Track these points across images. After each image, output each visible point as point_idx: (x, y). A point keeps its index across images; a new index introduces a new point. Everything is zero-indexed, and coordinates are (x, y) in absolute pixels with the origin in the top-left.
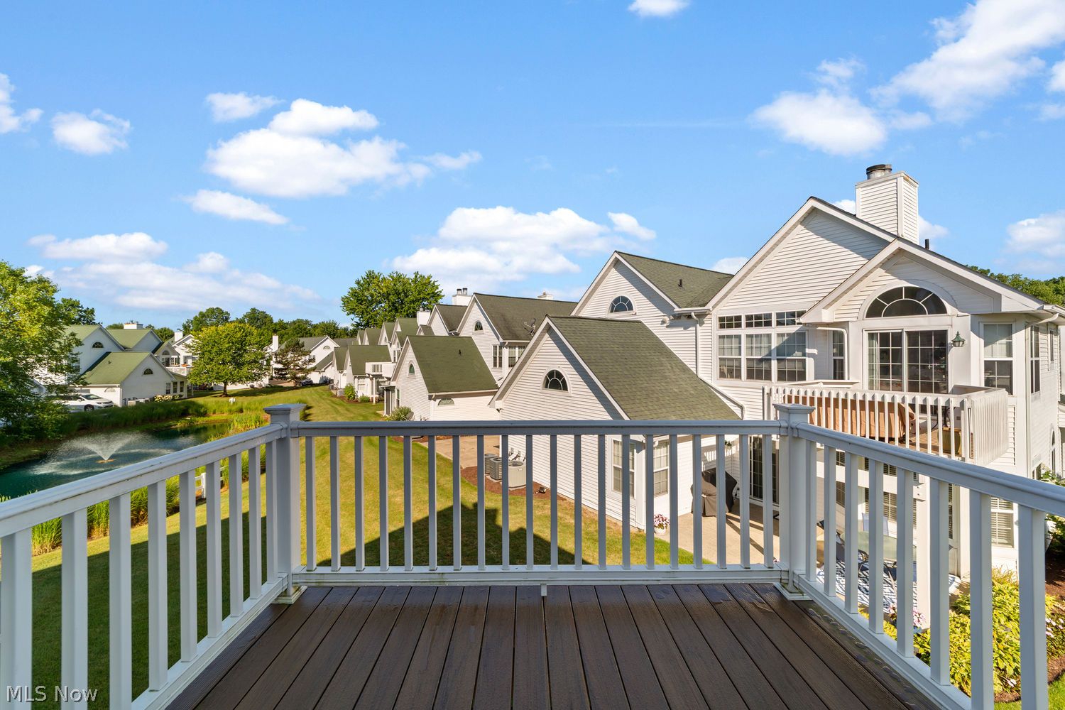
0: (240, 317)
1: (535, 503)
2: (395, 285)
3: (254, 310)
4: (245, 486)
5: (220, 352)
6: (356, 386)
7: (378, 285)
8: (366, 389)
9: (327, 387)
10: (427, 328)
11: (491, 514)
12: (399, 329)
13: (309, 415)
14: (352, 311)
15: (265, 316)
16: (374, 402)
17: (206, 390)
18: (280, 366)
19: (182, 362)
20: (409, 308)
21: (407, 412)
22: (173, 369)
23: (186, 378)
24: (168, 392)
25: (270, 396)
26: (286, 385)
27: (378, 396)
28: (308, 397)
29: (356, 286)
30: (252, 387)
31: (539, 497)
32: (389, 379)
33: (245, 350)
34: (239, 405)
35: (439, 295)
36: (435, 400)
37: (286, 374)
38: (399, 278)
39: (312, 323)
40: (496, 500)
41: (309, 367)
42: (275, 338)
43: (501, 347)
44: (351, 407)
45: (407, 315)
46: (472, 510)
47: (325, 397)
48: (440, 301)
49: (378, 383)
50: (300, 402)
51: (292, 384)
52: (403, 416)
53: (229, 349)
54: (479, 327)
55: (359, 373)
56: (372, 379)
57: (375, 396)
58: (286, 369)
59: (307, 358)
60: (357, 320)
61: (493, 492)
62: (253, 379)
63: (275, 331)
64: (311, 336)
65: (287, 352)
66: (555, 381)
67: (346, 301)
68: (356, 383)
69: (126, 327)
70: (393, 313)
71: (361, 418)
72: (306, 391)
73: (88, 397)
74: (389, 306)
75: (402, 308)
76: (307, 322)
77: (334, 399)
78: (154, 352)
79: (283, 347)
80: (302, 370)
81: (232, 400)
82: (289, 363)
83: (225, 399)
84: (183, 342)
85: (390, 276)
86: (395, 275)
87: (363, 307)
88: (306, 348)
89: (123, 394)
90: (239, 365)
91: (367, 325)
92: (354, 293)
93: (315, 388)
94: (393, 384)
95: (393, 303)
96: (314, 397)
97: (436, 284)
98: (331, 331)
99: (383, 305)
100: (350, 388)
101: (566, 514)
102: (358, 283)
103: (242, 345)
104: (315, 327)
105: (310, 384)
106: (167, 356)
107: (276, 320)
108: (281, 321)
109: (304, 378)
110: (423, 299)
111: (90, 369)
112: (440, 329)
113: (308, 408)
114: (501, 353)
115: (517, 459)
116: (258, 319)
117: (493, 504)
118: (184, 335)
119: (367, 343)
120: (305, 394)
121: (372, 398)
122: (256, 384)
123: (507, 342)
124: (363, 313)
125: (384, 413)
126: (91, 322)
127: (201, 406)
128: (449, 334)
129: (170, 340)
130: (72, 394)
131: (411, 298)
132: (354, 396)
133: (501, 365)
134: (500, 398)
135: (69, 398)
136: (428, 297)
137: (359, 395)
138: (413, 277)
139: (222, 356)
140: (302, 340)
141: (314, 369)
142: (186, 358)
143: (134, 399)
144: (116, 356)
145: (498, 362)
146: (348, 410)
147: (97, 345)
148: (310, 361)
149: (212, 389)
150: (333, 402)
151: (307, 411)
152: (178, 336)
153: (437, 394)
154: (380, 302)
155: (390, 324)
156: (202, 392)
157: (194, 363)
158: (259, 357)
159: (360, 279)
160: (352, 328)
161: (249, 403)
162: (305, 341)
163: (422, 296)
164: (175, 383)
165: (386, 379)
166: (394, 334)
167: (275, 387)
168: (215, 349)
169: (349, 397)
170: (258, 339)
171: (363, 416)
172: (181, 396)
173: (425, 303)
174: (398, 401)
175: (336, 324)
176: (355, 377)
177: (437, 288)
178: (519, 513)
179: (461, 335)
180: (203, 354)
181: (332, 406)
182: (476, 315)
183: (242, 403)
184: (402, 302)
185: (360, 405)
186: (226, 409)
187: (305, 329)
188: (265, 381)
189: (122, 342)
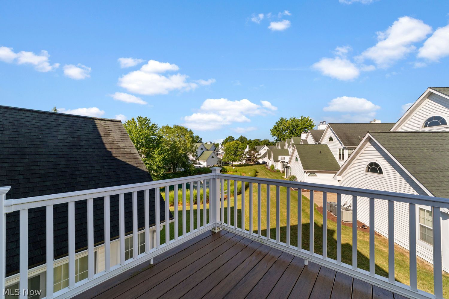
0: (237, 139)
1: (358, 232)
2: (292, 123)
3: (241, 136)
4: (233, 198)
5: (231, 151)
6: (275, 165)
7: (285, 124)
8: (279, 167)
9: (265, 165)
10: (305, 141)
11: (331, 232)
12: (293, 142)
13: (257, 175)
14: (275, 135)
15: (245, 138)
16: (282, 172)
17: (227, 164)
18: (249, 156)
19: (221, 154)
20: (299, 132)
21: (294, 178)
22: (219, 156)
23: (222, 159)
24: (217, 164)
25: (245, 167)
26: (250, 163)
27: (283, 170)
28: (257, 169)
29: (276, 125)
30: (240, 163)
31: (362, 230)
32: (287, 163)
33: (238, 151)
34: (236, 170)
35: (313, 126)
36: (307, 173)
37: (251, 159)
38: (294, 120)
39: (261, 140)
40: (334, 225)
41: (258, 157)
42: (248, 146)
43: (343, 149)
44: (273, 174)
45: (298, 135)
46: (320, 227)
47: (263, 169)
48: (313, 128)
49: (284, 165)
50: (254, 170)
51: (252, 163)
52: (292, 179)
53: (233, 150)
54: (331, 139)
55: (276, 160)
56: (281, 163)
57: (282, 170)
58: (251, 158)
59: (258, 153)
60: (276, 138)
61: (333, 221)
62: (240, 161)
63: (248, 144)
64: (260, 145)
65: (251, 151)
66: (374, 168)
67: (272, 131)
68: (275, 164)
69: (208, 143)
70: (291, 135)
71: (276, 178)
72: (257, 166)
73: (200, 164)
74: (290, 132)
75: (295, 133)
76: (259, 140)
77: (267, 170)
78: (214, 151)
79: (250, 149)
80: (256, 158)
81: (234, 167)
82: (252, 155)
83: (232, 167)
84: (221, 148)
85: (290, 119)
86: (292, 119)
87: (279, 133)
88: (257, 150)
89: (207, 163)
90: (236, 156)
91: (280, 140)
92: (275, 128)
93: (260, 165)
94: (289, 165)
95: (291, 130)
96: (259, 168)
97: (311, 120)
98: (267, 143)
99: (287, 132)
100: (273, 166)
101: (380, 244)
102: (277, 123)
103: (237, 149)
104: (261, 142)
105: (259, 164)
106: (217, 152)
107: (248, 140)
108: (250, 140)
109: (257, 161)
110: (305, 128)
111: (200, 156)
112: (311, 141)
113: (257, 172)
114: (343, 153)
115: (349, 208)
116: (243, 139)
117: (332, 227)
118: (222, 146)
119: (280, 148)
120: (257, 167)
121: (281, 171)
122: (241, 163)
123: (347, 147)
124: (279, 135)
125: (285, 177)
126: (201, 142)
127: (225, 169)
128: (315, 143)
129: (218, 148)
130: (196, 163)
131: (299, 128)
132: (274, 169)
133: (343, 159)
134: (340, 175)
135: (196, 164)
136: (308, 127)
137: (276, 169)
138: (300, 118)
139: (231, 153)
140: (256, 147)
141: (260, 158)
142: (222, 153)
143: (209, 165)
144: (206, 152)
145: (341, 157)
146: (271, 175)
147: (202, 149)
148: (259, 155)
149: (229, 163)
150: (266, 171)
151: (257, 174)
152: (220, 146)
153: (308, 171)
154: (286, 131)
155: (290, 139)
156: (226, 164)
157: (224, 155)
158: (242, 153)
159: (278, 121)
160: (275, 142)
161: (239, 169)
162: (257, 147)
163: (304, 126)
164: (219, 161)
165: (286, 163)
166: (291, 144)
167: (247, 164)
168: (229, 150)
169: (272, 169)
170: (242, 147)
171: (277, 178)
172: (220, 165)
173: (306, 129)
174: (291, 172)
175: (269, 140)
176: (275, 162)
177: (312, 122)
178: (347, 235)
179: (322, 144)
180: (226, 152)
181: (266, 173)
182: (330, 133)
183: (237, 169)
184: (295, 130)
185: (276, 173)
186: (232, 170)
187: (258, 143)
188: (244, 162)
189: (207, 148)
